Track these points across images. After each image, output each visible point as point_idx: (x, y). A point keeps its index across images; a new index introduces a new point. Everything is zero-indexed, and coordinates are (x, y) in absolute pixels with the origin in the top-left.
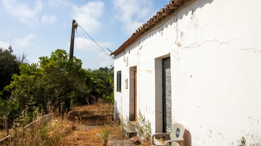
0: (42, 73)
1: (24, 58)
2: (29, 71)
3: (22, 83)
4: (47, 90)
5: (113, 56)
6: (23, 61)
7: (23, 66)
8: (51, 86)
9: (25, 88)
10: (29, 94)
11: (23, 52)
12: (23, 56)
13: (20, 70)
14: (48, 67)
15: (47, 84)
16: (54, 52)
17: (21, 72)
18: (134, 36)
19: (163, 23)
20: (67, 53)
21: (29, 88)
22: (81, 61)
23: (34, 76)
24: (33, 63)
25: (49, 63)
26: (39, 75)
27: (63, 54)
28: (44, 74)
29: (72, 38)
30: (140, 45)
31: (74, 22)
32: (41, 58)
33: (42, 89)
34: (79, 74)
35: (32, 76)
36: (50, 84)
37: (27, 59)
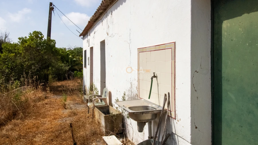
0: (21, 52)
1: (6, 37)
2: (11, 50)
3: (4, 60)
4: (26, 66)
5: (82, 37)
6: (6, 40)
7: (5, 45)
8: (29, 63)
9: (7, 64)
10: (10, 70)
11: (6, 31)
12: (6, 35)
13: (2, 49)
14: (25, 46)
15: (26, 61)
16: (32, 33)
17: (3, 50)
18: (90, 23)
19: (103, 16)
20: (42, 35)
21: (10, 64)
22: (55, 41)
23: (14, 54)
24: (14, 43)
25: (27, 43)
26: (19, 53)
27: (39, 35)
28: (23, 52)
29: (49, 19)
30: (95, 30)
31: (51, 4)
32: (20, 39)
33: (22, 66)
34: (52, 52)
35: (12, 54)
36: (28, 61)
37: (9, 38)
